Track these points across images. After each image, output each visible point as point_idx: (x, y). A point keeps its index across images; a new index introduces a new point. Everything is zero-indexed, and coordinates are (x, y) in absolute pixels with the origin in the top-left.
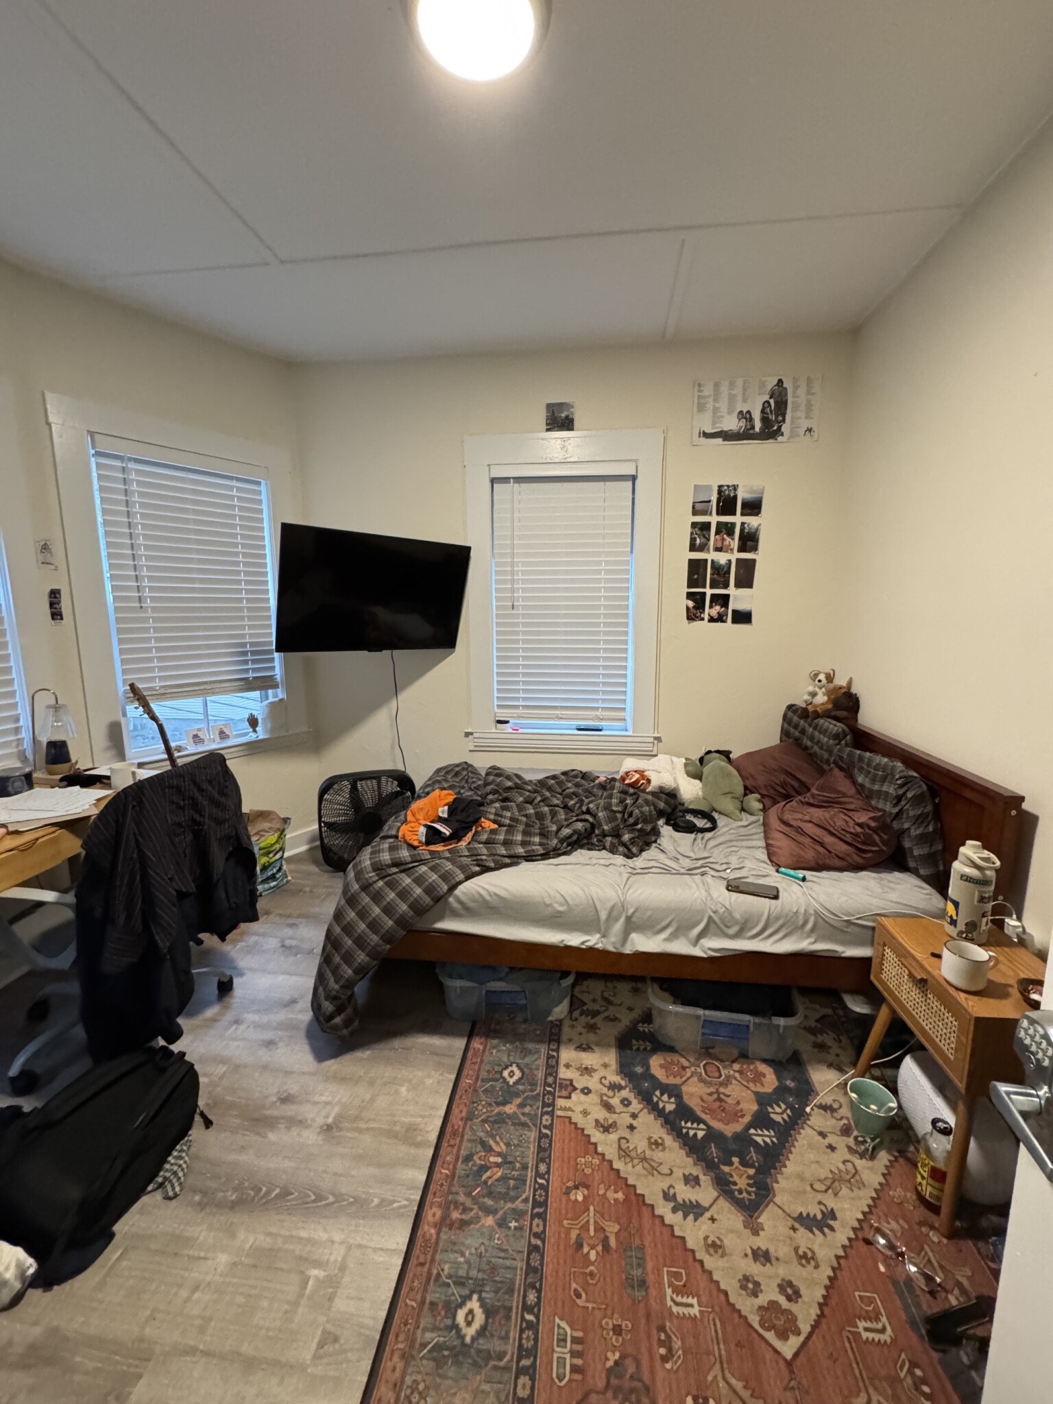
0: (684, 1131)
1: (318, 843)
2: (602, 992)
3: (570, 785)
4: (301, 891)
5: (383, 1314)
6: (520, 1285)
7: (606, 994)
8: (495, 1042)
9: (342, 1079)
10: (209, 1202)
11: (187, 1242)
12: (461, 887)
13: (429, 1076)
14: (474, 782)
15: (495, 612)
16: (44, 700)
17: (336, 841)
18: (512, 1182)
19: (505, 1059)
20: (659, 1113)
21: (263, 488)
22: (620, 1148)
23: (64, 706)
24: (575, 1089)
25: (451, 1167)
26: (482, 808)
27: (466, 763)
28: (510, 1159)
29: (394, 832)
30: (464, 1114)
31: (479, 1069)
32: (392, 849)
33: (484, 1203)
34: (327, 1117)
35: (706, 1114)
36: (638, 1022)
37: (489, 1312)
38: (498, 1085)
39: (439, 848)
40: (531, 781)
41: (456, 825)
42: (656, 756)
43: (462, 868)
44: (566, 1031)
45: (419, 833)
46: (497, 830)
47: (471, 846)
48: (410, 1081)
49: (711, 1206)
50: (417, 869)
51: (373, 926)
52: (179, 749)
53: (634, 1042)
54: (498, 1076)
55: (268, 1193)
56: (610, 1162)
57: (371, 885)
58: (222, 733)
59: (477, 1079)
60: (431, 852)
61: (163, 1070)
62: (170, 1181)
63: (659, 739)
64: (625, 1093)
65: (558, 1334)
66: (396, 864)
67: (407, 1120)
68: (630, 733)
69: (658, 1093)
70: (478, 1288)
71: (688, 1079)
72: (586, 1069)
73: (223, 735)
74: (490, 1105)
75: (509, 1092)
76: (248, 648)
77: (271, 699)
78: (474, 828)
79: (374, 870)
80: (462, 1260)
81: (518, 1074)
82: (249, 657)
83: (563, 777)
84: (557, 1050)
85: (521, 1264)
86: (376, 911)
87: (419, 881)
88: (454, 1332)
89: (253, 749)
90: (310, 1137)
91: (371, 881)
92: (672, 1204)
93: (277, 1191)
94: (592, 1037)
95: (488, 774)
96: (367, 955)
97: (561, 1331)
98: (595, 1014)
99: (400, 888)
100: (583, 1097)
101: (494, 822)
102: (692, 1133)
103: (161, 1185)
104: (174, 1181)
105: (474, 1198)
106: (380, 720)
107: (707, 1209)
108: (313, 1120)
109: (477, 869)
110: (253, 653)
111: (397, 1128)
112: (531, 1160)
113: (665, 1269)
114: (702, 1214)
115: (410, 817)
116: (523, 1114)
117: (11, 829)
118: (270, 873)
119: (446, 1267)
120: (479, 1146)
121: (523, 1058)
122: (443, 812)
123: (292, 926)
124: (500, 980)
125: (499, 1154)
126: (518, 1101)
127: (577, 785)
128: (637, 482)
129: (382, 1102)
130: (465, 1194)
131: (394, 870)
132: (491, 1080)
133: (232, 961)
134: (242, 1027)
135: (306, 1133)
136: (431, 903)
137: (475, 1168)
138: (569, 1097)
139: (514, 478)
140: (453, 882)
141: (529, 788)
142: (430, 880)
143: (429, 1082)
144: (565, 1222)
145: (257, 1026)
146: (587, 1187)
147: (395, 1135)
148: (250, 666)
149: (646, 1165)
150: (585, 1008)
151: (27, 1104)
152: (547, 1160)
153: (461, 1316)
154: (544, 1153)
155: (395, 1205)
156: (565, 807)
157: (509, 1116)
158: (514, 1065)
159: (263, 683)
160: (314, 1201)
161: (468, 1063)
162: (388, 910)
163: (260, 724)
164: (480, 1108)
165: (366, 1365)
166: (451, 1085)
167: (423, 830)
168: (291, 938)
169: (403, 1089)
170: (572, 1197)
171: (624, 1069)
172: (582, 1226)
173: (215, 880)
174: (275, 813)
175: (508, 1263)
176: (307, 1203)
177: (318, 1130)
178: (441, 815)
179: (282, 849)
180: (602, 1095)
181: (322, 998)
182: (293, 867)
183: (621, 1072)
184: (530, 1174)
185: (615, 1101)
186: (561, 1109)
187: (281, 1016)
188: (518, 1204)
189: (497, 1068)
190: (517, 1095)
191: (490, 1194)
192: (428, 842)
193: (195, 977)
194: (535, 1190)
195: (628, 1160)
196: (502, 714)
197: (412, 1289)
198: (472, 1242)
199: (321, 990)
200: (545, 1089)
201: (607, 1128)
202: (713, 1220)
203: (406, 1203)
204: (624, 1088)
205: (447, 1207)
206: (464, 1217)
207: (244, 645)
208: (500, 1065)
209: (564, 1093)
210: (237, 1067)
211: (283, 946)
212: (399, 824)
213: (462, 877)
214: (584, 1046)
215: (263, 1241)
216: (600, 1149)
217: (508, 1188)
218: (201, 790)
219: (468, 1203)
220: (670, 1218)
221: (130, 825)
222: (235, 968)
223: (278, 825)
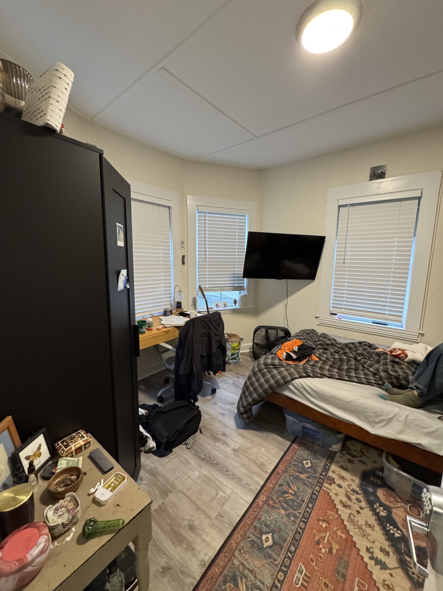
0: (388, 528)
1: (252, 350)
2: (361, 448)
3: (361, 348)
4: (243, 366)
5: (239, 519)
6: (289, 541)
7: (363, 450)
8: (303, 448)
9: (243, 436)
10: (196, 455)
11: (189, 463)
12: (296, 380)
13: (274, 449)
14: (314, 339)
15: (335, 265)
16: (178, 289)
17: (258, 351)
18: (296, 504)
19: (306, 456)
20: (377, 514)
21: (247, 218)
22: (349, 517)
23: (182, 291)
24: (334, 483)
25: (273, 485)
26: (313, 351)
27: (313, 330)
28: (297, 494)
29: (275, 352)
30: (283, 469)
31: (293, 456)
32: (273, 358)
33: (283, 505)
34: (235, 446)
35: (404, 528)
36: (377, 469)
37: (274, 543)
38: (300, 465)
39: (291, 363)
40: (340, 343)
41: (299, 355)
42: (418, 343)
43: (298, 373)
44: (337, 457)
45: (284, 355)
46: (318, 361)
47: (305, 365)
48: (266, 447)
49: (392, 569)
50: (280, 368)
51: (261, 385)
52: (211, 308)
53: (372, 477)
54: (301, 462)
55: (213, 461)
56: (343, 521)
57: (262, 370)
58: (225, 304)
59: (292, 459)
60: (287, 364)
61: (192, 409)
62: (188, 444)
63: (423, 335)
64: (360, 497)
65: (300, 569)
66: (273, 364)
67: (262, 460)
68: (404, 329)
69: (378, 504)
70: (273, 532)
71: (398, 507)
72: (343, 477)
73: (225, 305)
74: (295, 470)
75: (304, 470)
76: (236, 276)
77: (242, 294)
78: (308, 358)
79: (264, 365)
80: (269, 519)
81: (310, 465)
82: (236, 279)
83: (358, 344)
84: (331, 463)
85: (291, 534)
86: (262, 380)
87: (280, 373)
88: (260, 540)
89: (235, 311)
90: (229, 450)
91: (262, 368)
92: (370, 555)
93: (215, 462)
94: (349, 465)
95: (320, 336)
96: (257, 395)
97: (301, 568)
98: (354, 456)
99: (272, 374)
100: (337, 488)
101: (318, 358)
102: (392, 532)
103: (186, 444)
104: (189, 444)
105: (279, 501)
106: (281, 306)
107: (390, 569)
108: (231, 445)
109: (305, 375)
110: (238, 277)
111: (258, 462)
112: (306, 500)
113: (357, 579)
114: (386, 569)
115: (282, 348)
116: (308, 481)
117: (165, 326)
118: (234, 357)
119: (263, 518)
120: (286, 483)
121: (315, 459)
122: (296, 349)
123: (238, 377)
124: (309, 423)
125: (293, 491)
126: (307, 475)
127: (365, 350)
128: (422, 200)
129: (254, 450)
130: (276, 497)
131: (272, 367)
132: (298, 462)
133: (217, 383)
134: (216, 406)
135: (228, 448)
136: (283, 383)
137: (282, 490)
138: (331, 485)
139: (350, 204)
140: (293, 377)
141: (339, 346)
142: (284, 374)
143: (273, 451)
144: (315, 531)
145: (221, 407)
146: (329, 524)
147: (255, 463)
148: (236, 282)
149: (361, 531)
150: (350, 452)
151: (160, 405)
152: (313, 504)
153: (264, 537)
154: (313, 500)
155: (251, 487)
156: (355, 359)
157: (301, 479)
158: (309, 461)
159: (240, 288)
160: (226, 471)
161: (290, 451)
162: (267, 381)
163: (237, 303)
164: (290, 470)
165: (230, 531)
166: (281, 456)
167: (285, 354)
168: (237, 382)
169: (263, 449)
170: (321, 523)
171: (361, 486)
172: (322, 537)
173: (213, 354)
174: (238, 336)
175: (287, 531)
176: (223, 470)
177: (232, 449)
178: (294, 349)
179: (239, 349)
180: (347, 492)
181: (240, 406)
182: (243, 356)
183: (360, 487)
184: (304, 505)
185: (353, 497)
186: (325, 487)
187: (228, 407)
188: (296, 513)
189: (301, 458)
190: (307, 472)
191: (286, 503)
192: (286, 359)
193: (204, 384)
194: (305, 512)
195: (352, 524)
196: (334, 311)
197: (249, 517)
198: (274, 515)
199: (240, 403)
200: (320, 476)
201: (345, 506)
202: (391, 575)
203: (255, 488)
204: (360, 494)
205: (268, 498)
206: (274, 505)
207: (235, 274)
208: (303, 458)
209: (329, 482)
210: (212, 418)
211: (234, 384)
212: (278, 350)
213: (297, 376)
214: (344, 467)
215: (208, 474)
216: (339, 512)
217: (294, 505)
218: (211, 323)
219: (277, 501)
220: (366, 559)
221: (191, 331)
222: (218, 386)
223: (238, 340)
